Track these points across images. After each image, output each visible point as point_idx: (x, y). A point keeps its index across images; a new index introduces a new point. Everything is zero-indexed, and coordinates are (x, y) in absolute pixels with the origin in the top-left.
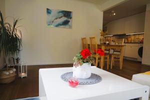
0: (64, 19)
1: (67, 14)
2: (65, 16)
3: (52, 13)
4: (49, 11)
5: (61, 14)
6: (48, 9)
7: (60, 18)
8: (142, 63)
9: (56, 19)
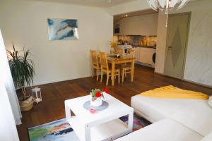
0: (69, 29)
1: (72, 23)
2: (70, 26)
3: (54, 24)
4: (50, 22)
5: (65, 24)
6: (49, 20)
7: (64, 29)
8: (156, 71)
9: (60, 30)
